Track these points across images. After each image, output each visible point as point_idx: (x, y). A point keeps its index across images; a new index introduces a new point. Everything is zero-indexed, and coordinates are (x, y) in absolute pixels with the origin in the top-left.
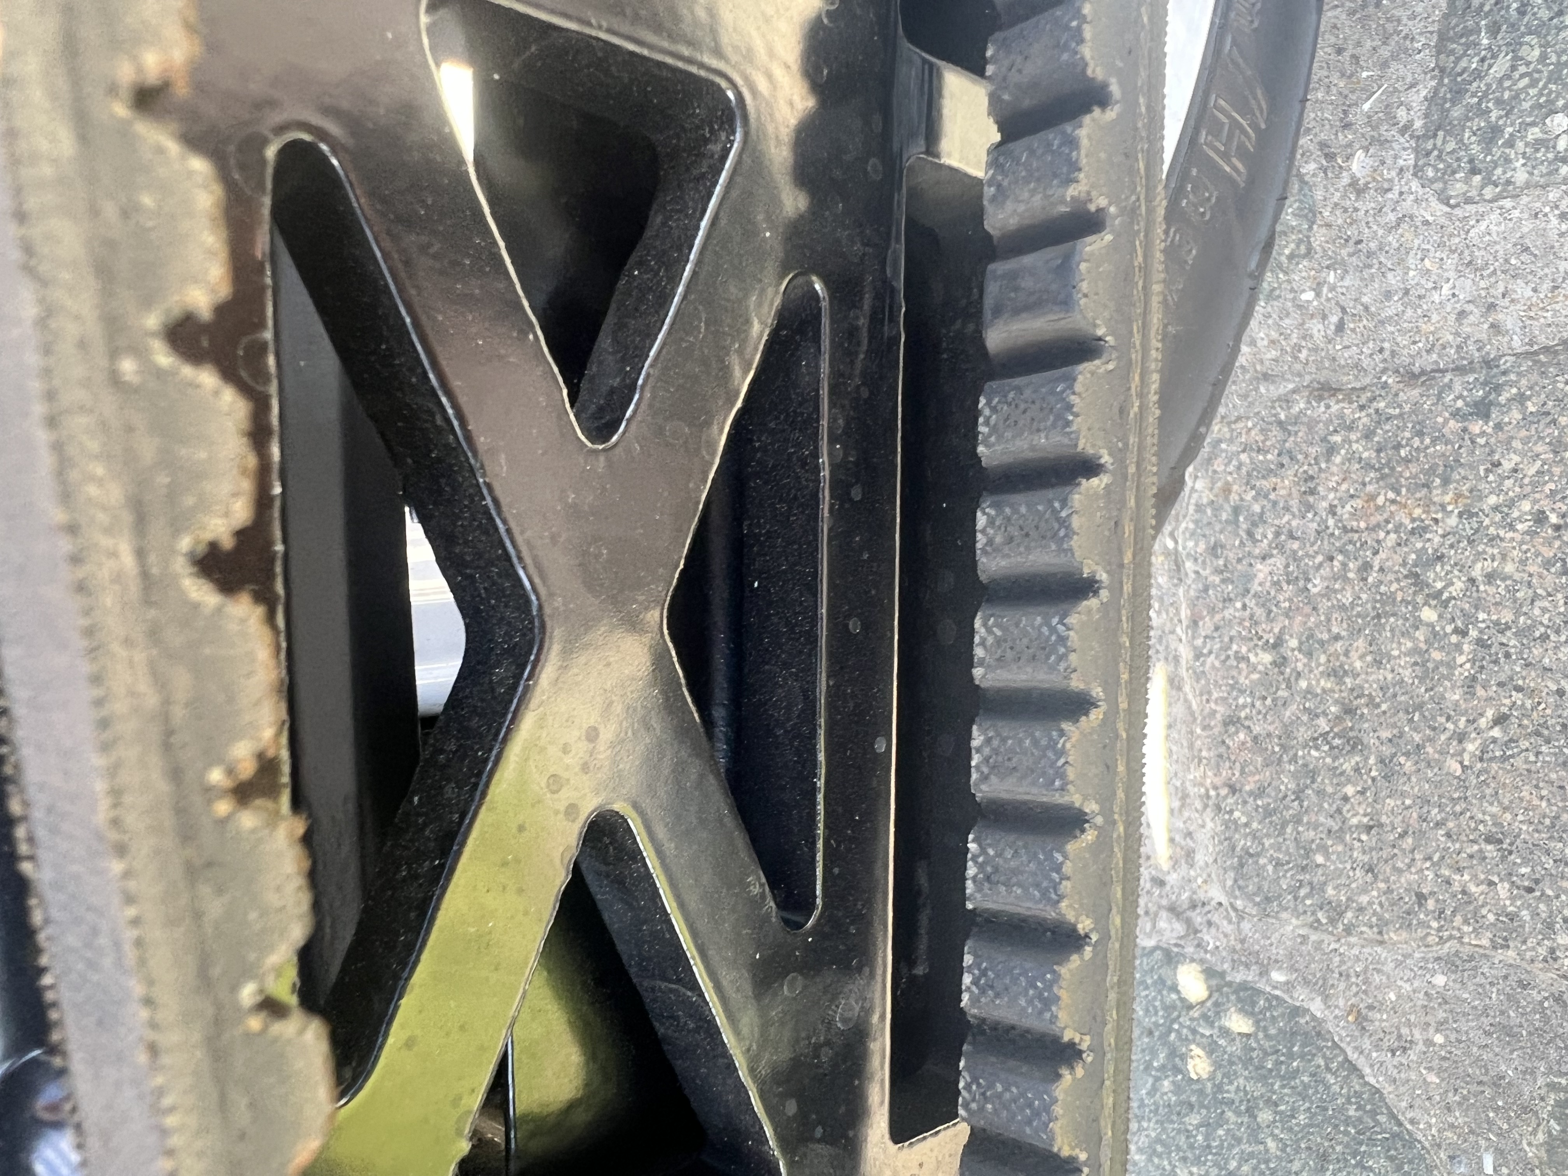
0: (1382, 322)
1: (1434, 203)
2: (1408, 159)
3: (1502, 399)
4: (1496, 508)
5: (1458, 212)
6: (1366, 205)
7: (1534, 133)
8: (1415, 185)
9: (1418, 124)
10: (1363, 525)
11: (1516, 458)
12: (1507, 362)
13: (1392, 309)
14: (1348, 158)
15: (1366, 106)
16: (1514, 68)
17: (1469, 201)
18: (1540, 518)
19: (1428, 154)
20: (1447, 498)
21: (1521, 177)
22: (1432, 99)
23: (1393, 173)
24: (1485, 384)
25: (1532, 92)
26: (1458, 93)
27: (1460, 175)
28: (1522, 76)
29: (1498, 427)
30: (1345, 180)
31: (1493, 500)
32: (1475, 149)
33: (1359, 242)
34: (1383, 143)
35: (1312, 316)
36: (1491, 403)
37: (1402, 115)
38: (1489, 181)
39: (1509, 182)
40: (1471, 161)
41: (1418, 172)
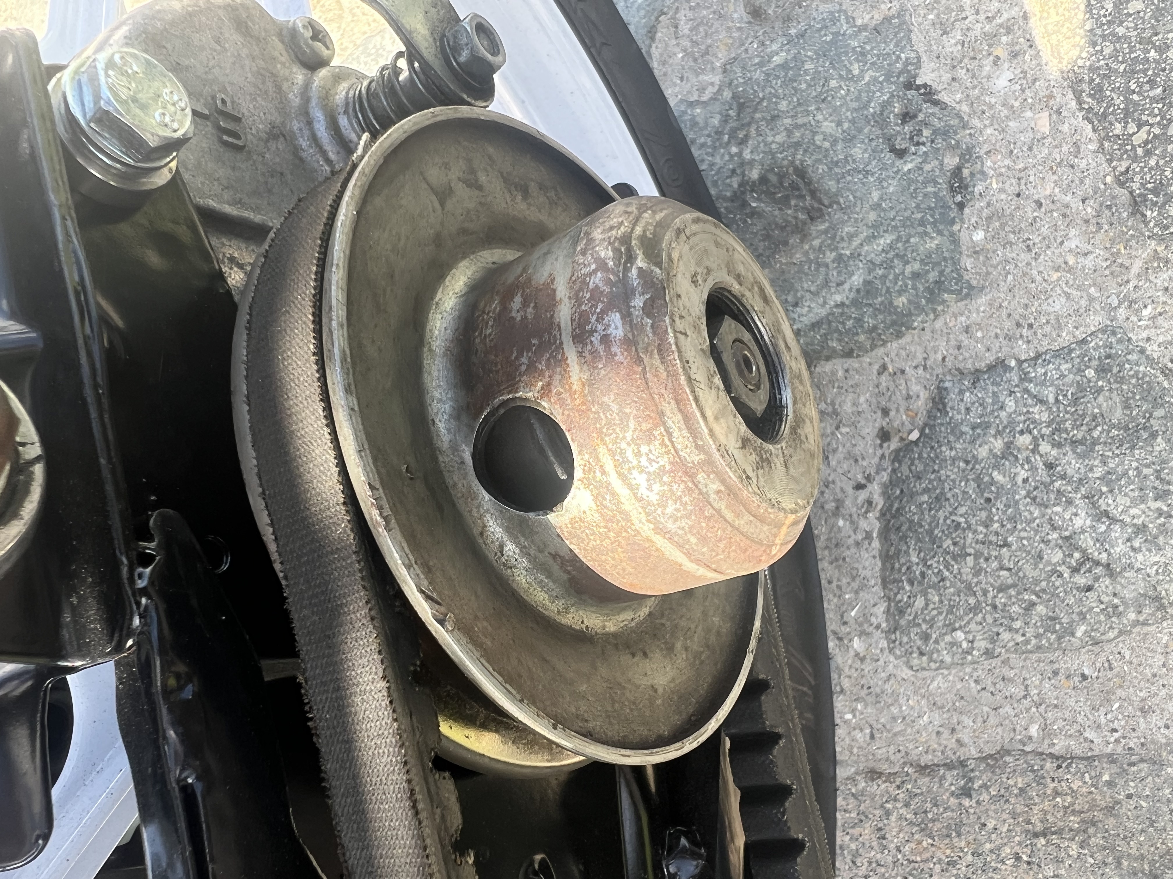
0: (895, 735)
1: (905, 669)
2: (883, 643)
3: (976, 786)
4: (992, 851)
5: (919, 675)
6: (867, 667)
7: (948, 638)
8: (892, 658)
9: (884, 625)
10: (919, 859)
11: (994, 822)
12: (972, 764)
13: (899, 727)
14: (851, 640)
15: (853, 614)
16: (927, 605)
17: (923, 669)
18: (1018, 858)
19: (894, 642)
20: (963, 844)
21: (948, 659)
22: (887, 612)
23: (878, 651)
24: (964, 777)
25: (941, 618)
26: (901, 612)
27: (915, 655)
28: (933, 609)
29: (978, 802)
30: (852, 653)
31: (988, 846)
32: (919, 643)
33: (869, 688)
34: (868, 634)
35: (854, 729)
36: (970, 788)
37: (873, 620)
38: (931, 660)
39: (942, 661)
40: (918, 648)
41: (891, 650)
